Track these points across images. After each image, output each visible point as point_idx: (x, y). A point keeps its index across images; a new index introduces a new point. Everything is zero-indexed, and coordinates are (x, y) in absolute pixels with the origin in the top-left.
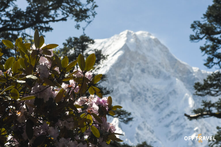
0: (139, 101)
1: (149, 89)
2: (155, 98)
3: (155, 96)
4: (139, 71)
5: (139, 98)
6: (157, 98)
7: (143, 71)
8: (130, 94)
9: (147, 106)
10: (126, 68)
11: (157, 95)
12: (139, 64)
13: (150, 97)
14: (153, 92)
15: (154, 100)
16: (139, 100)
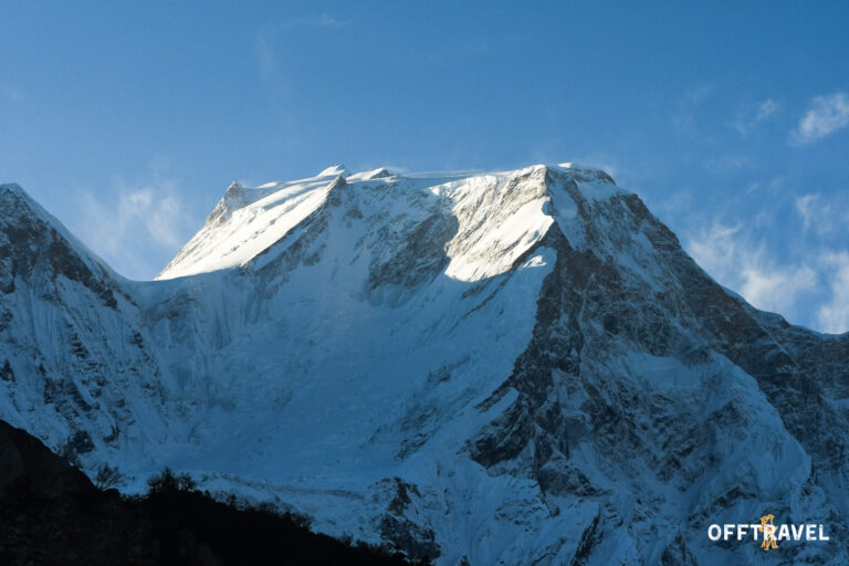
0: (612, 442)
1: (640, 397)
2: (662, 430)
3: (662, 425)
4: (599, 327)
5: (611, 431)
6: (670, 431)
7: (611, 325)
8: (588, 416)
9: (640, 463)
10: (565, 318)
11: (669, 422)
12: (596, 298)
13: (645, 428)
14: (654, 410)
15: (662, 438)
16: (610, 436)
